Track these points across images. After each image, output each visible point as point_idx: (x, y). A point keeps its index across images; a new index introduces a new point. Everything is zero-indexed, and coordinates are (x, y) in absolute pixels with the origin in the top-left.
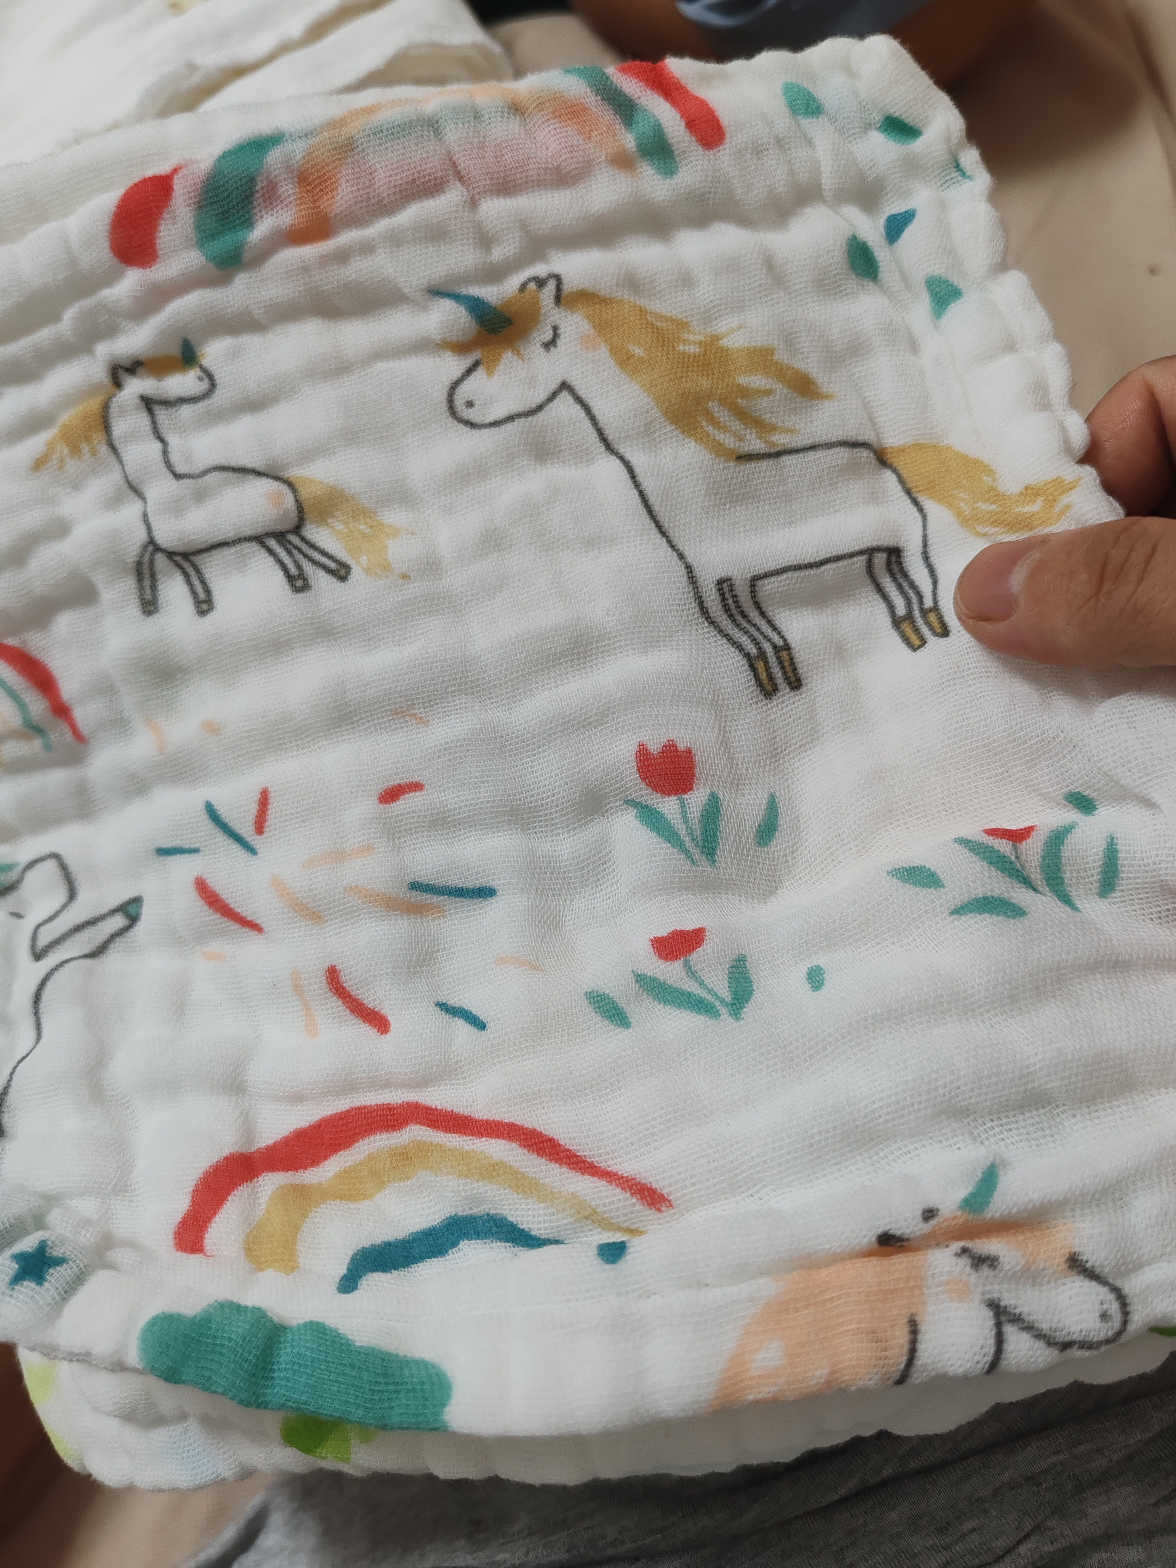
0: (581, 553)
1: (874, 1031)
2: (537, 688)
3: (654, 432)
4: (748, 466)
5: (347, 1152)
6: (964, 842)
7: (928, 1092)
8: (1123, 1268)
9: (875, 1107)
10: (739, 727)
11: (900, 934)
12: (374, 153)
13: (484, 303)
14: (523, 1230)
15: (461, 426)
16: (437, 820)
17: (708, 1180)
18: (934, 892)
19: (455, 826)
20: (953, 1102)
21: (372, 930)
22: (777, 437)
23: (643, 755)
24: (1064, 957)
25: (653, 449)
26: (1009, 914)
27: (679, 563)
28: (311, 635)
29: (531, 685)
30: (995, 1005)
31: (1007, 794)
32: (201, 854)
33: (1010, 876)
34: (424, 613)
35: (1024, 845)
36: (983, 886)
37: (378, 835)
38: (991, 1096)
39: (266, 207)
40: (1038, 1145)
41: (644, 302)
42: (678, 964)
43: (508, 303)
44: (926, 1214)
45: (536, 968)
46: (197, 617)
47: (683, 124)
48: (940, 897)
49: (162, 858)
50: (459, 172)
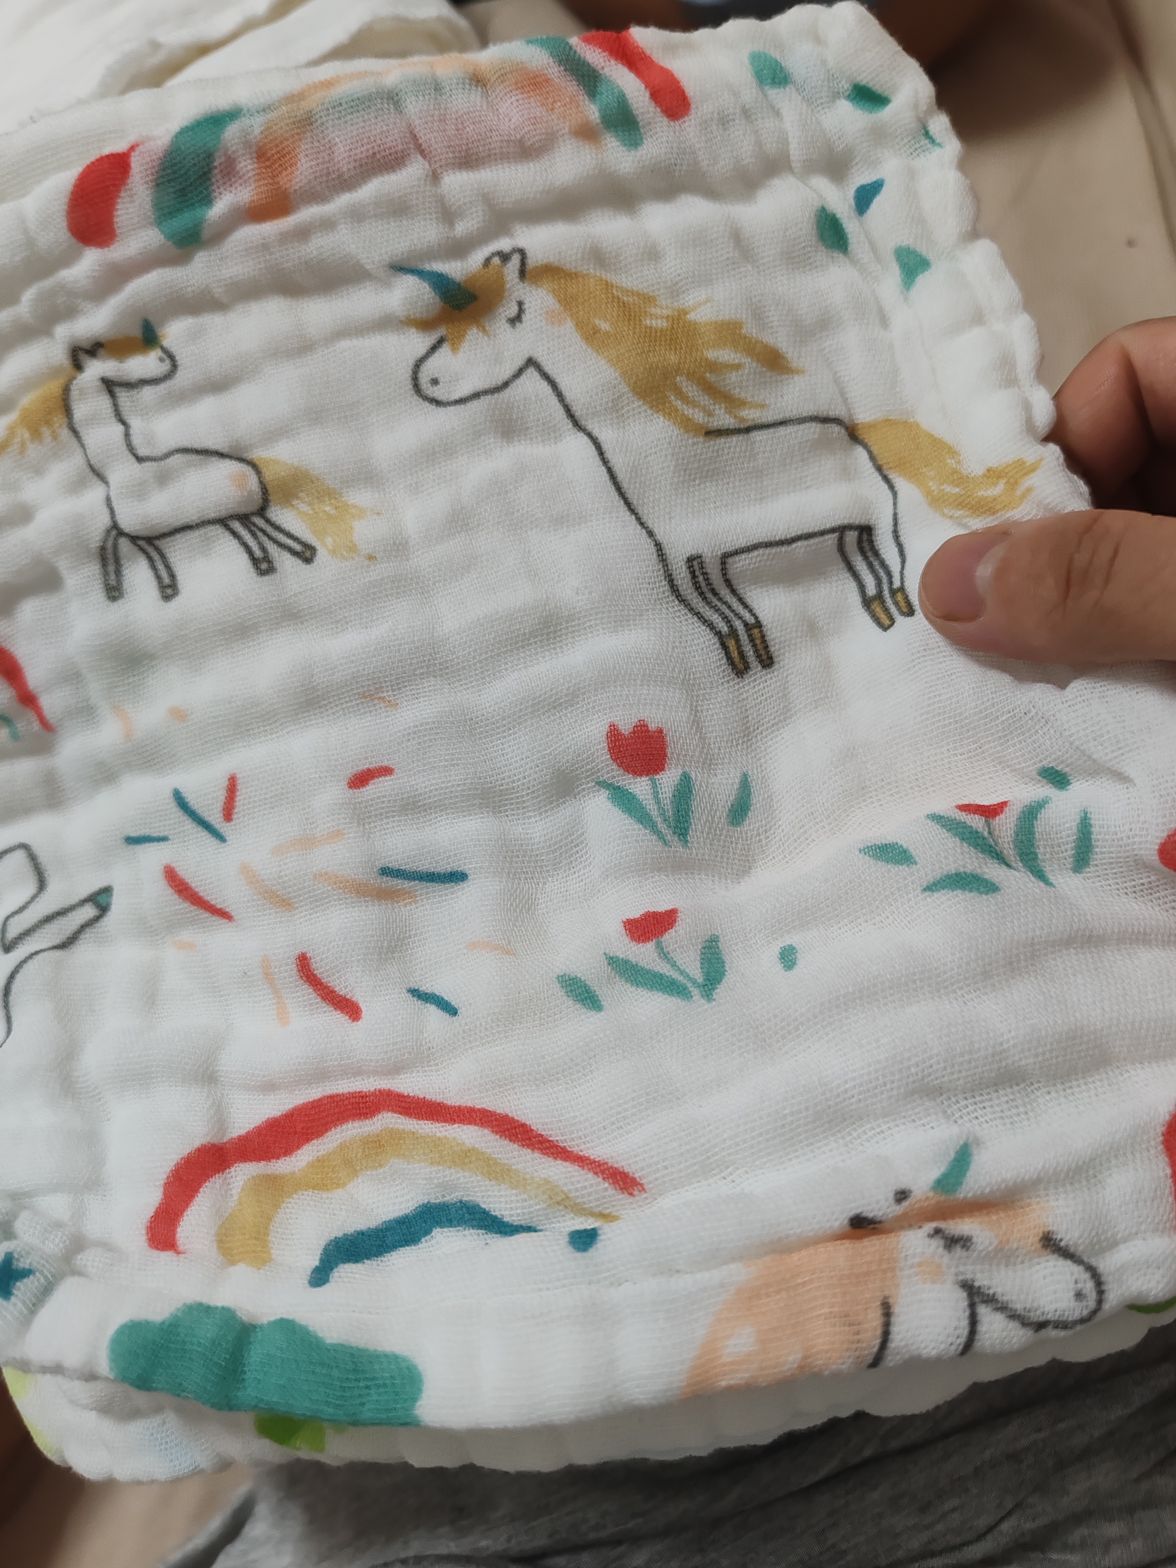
0: (550, 532)
1: (846, 1011)
2: (506, 670)
3: (622, 407)
4: (718, 442)
5: (320, 1140)
6: (937, 818)
7: (900, 1071)
8: (1097, 1247)
9: (847, 1086)
10: (711, 706)
11: (873, 912)
12: (333, 126)
13: (448, 279)
14: (496, 1217)
15: (427, 404)
16: (408, 804)
17: (681, 1162)
18: (907, 869)
19: (425, 810)
20: (926, 1081)
21: (342, 916)
22: (747, 412)
23: (614, 734)
24: (1038, 933)
25: (622, 425)
26: (982, 890)
27: (649, 540)
28: (277, 618)
29: (500, 666)
30: (968, 982)
31: (981, 769)
32: (170, 842)
33: (983, 852)
34: (392, 595)
35: (997, 821)
36: (955, 862)
37: (348, 820)
38: (964, 1074)
39: (225, 183)
40: (1012, 1123)
41: (610, 277)
42: (651, 946)
43: (473, 279)
44: (899, 1196)
45: (508, 953)
46: (162, 602)
47: (648, 94)
48: (912, 874)
49: (131, 847)
50: (420, 145)
